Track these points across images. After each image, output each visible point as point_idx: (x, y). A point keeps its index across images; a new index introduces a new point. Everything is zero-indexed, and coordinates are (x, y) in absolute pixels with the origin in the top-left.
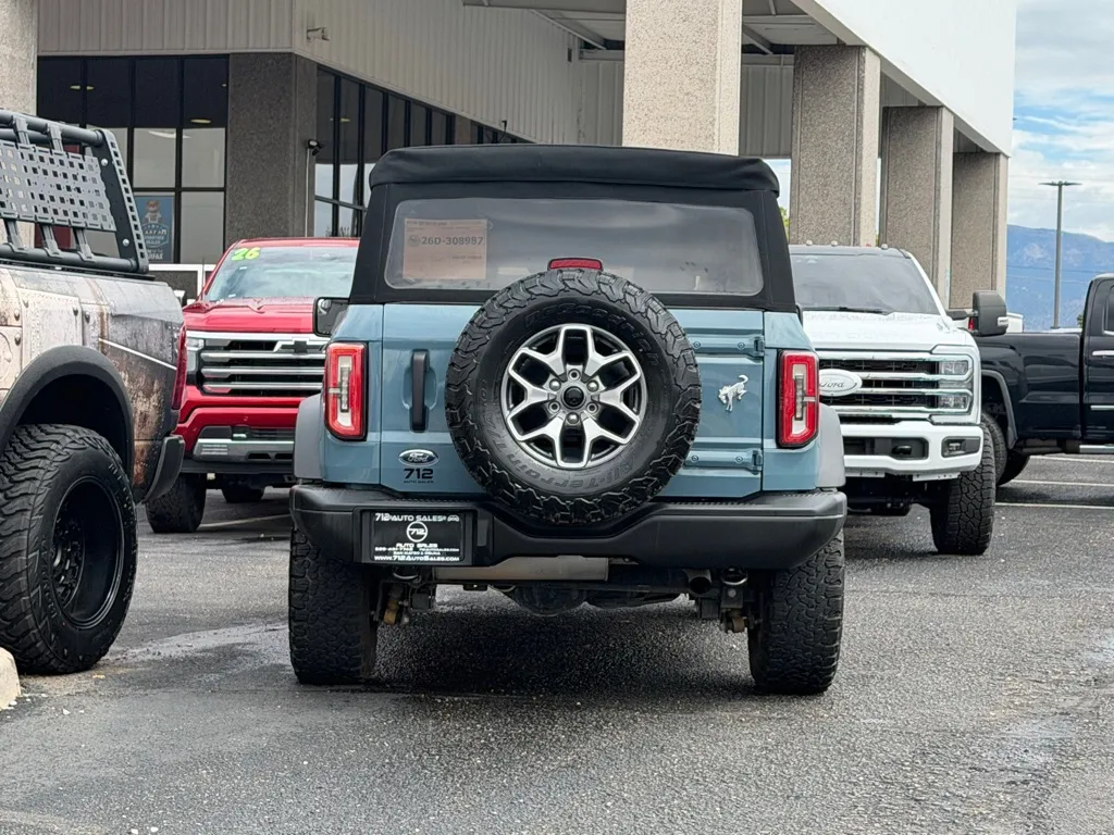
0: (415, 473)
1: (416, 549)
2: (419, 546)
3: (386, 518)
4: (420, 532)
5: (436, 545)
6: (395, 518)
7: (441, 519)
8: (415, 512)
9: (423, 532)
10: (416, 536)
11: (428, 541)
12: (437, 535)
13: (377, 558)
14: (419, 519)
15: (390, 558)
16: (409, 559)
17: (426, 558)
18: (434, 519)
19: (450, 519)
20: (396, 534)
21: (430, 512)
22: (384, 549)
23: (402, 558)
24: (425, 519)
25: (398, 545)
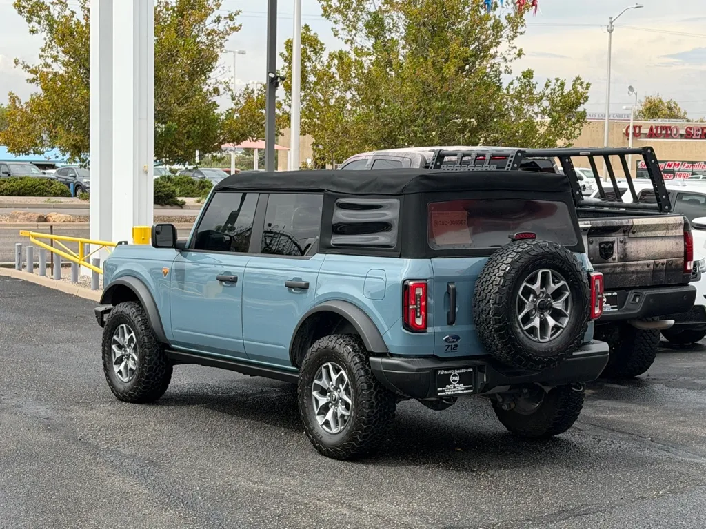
0: (450, 348)
1: (454, 388)
2: (456, 385)
3: (442, 372)
4: (456, 378)
5: (462, 385)
6: (446, 372)
7: (464, 371)
8: (454, 369)
9: (457, 378)
10: (454, 381)
11: (459, 383)
12: (464, 379)
13: (439, 394)
14: (457, 372)
15: (444, 393)
16: (452, 393)
17: (459, 392)
18: (463, 371)
19: (469, 370)
20: (446, 381)
21: (460, 368)
22: (441, 389)
23: (449, 393)
24: (459, 371)
25: (447, 386)
